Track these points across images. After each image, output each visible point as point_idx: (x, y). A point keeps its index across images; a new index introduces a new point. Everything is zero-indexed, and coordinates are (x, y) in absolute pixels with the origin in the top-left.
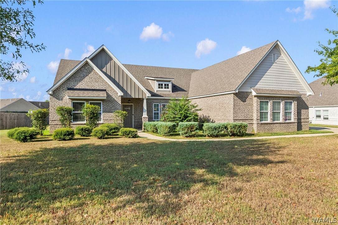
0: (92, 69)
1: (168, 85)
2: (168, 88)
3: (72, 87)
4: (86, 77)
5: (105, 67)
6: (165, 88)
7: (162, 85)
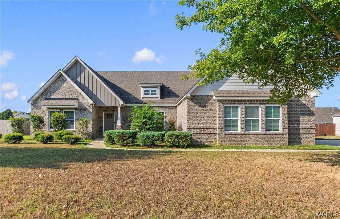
0: (66, 80)
1: (155, 91)
2: (155, 94)
3: (48, 98)
4: (61, 88)
5: (80, 77)
6: (152, 94)
7: (148, 91)
